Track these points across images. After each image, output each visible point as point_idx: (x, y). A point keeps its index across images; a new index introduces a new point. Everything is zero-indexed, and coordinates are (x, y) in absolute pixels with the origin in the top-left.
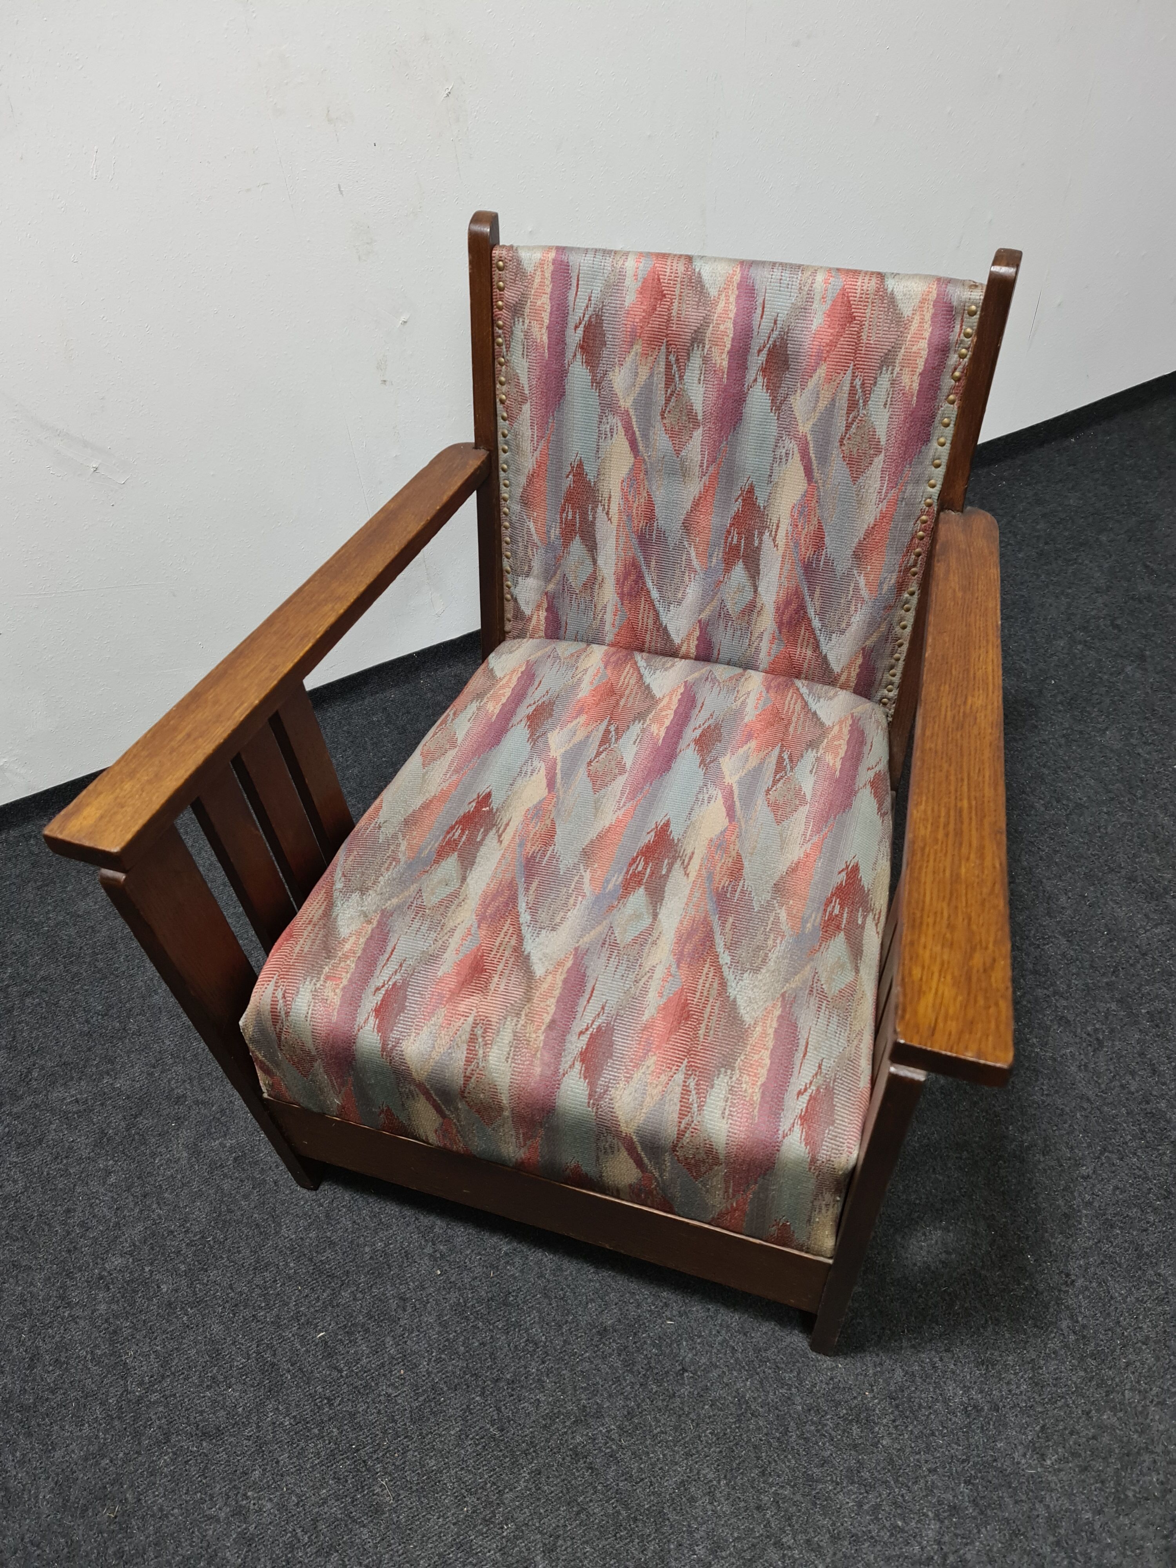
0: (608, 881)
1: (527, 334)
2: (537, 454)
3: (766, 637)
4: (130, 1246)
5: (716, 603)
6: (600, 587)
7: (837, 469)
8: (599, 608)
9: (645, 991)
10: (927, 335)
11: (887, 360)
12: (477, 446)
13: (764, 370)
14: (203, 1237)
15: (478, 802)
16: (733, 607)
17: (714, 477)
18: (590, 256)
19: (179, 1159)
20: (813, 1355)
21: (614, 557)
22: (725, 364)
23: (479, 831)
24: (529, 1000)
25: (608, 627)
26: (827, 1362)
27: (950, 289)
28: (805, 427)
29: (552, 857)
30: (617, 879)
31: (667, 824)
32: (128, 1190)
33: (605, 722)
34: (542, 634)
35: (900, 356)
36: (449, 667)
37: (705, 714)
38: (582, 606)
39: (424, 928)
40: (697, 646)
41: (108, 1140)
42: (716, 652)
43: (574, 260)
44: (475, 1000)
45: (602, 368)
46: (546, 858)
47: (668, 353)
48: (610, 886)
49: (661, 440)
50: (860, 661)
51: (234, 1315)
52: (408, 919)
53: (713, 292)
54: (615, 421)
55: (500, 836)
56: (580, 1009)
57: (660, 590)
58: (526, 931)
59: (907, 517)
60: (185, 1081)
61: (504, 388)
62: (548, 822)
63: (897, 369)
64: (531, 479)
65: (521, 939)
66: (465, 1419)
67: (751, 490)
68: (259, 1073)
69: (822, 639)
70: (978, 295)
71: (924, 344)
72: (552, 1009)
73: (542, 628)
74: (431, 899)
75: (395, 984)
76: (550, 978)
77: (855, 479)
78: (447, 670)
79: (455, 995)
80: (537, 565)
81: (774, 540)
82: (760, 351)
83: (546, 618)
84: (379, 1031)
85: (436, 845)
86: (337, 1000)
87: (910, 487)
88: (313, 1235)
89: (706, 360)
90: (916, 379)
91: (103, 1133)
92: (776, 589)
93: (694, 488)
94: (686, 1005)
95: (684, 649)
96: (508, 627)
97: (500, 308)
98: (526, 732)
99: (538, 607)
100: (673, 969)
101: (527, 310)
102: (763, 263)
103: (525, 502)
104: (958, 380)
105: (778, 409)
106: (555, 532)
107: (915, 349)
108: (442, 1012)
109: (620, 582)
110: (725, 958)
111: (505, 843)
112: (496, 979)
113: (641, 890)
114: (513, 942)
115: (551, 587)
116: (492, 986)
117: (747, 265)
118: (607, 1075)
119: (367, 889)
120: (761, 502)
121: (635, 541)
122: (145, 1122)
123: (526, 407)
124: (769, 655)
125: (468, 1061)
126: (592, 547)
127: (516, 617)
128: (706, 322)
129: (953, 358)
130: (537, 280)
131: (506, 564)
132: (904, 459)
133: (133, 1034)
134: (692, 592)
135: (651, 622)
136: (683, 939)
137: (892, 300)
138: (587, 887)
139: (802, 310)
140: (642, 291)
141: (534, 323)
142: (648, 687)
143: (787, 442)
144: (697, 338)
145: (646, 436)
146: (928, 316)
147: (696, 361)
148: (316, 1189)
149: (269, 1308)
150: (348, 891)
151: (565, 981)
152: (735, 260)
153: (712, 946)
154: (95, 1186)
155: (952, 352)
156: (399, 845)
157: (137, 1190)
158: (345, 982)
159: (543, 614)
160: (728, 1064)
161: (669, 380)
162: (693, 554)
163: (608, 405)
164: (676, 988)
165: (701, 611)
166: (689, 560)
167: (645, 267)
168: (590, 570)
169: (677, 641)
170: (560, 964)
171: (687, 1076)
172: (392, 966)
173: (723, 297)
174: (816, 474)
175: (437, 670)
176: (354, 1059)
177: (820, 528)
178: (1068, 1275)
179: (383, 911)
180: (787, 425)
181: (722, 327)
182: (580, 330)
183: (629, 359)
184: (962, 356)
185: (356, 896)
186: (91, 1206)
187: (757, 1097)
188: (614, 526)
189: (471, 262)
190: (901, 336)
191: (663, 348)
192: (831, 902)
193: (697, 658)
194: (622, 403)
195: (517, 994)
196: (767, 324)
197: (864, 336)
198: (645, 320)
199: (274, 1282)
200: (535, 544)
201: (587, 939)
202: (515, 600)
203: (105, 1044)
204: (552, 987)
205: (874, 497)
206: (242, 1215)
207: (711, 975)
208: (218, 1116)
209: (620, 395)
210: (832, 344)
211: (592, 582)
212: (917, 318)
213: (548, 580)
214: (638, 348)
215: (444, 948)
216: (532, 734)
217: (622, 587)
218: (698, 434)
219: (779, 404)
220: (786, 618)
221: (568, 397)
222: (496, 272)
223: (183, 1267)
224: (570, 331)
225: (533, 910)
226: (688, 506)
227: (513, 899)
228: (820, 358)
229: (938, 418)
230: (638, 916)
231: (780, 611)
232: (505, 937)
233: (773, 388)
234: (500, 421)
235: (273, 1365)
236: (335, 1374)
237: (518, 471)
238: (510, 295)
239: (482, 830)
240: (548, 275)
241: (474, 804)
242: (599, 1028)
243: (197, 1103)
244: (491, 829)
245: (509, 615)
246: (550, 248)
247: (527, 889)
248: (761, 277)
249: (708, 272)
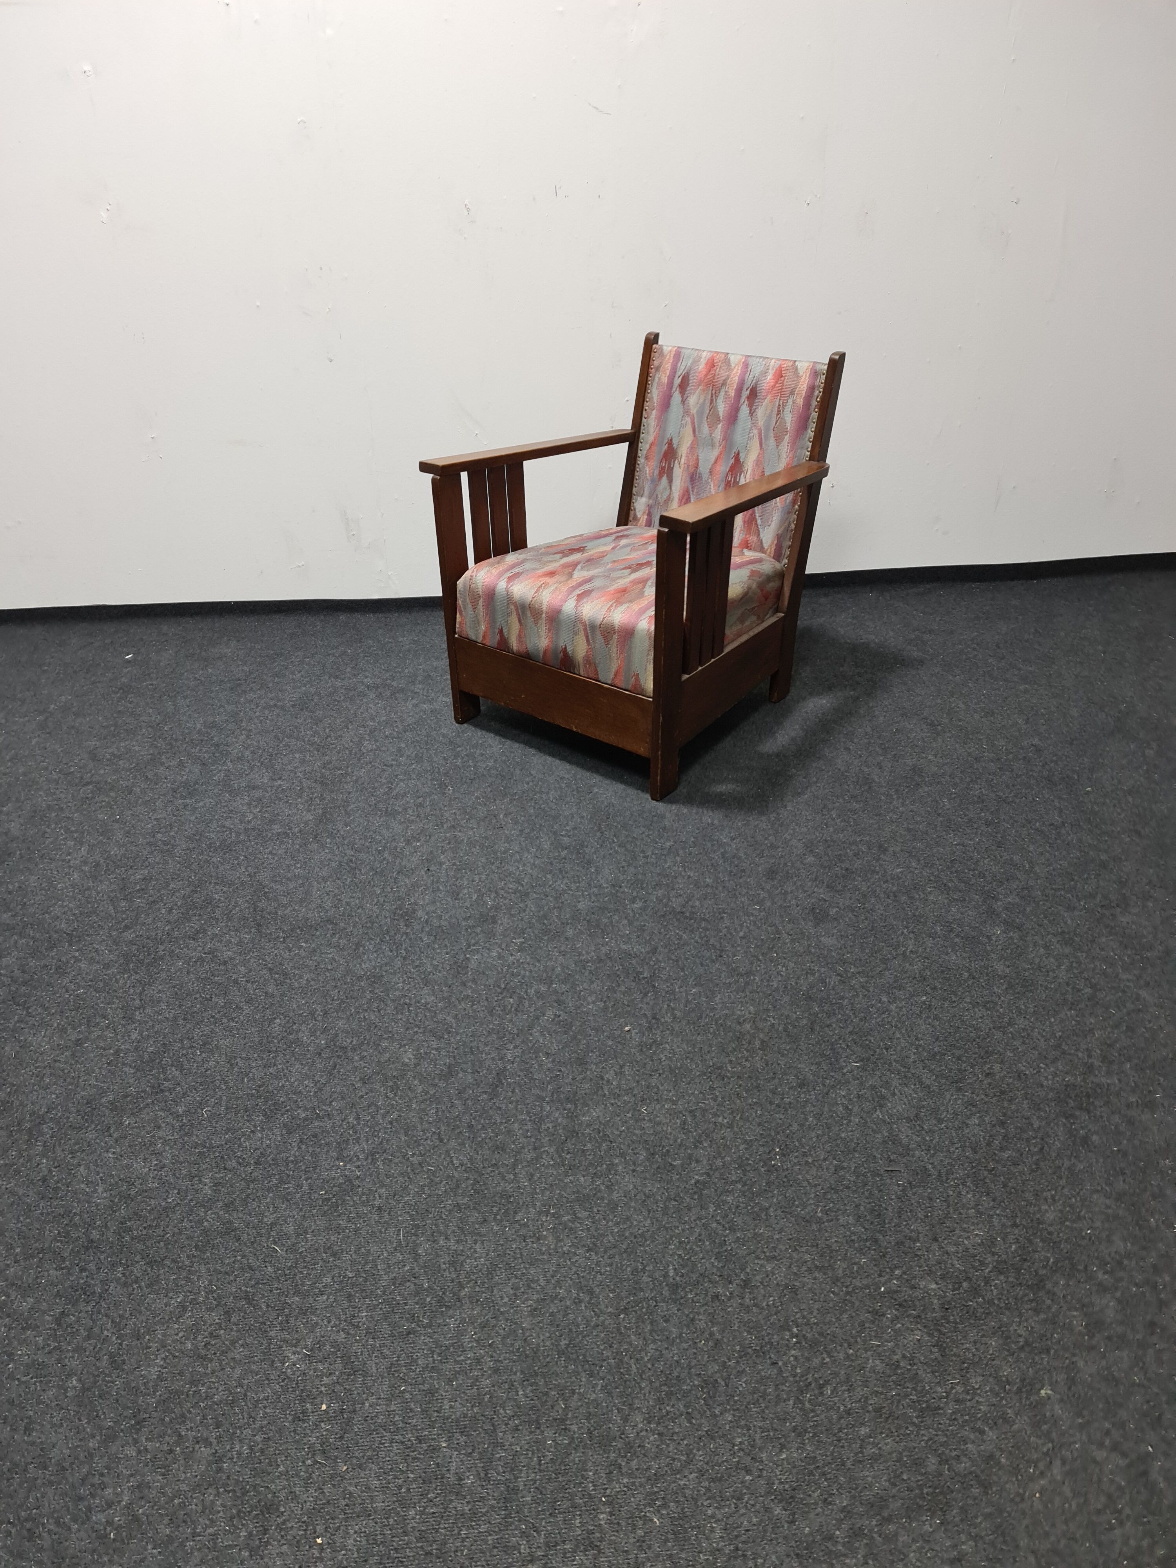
1: (660, 380)
2: (656, 434)
3: (738, 530)
6: (672, 502)
7: (772, 442)
10: (807, 382)
11: (792, 393)
13: (748, 398)
17: (725, 447)
18: (690, 351)
19: (408, 706)
20: (651, 802)
21: (679, 486)
22: (733, 395)
27: (817, 365)
28: (761, 423)
34: (644, 527)
35: (797, 391)
43: (683, 352)
45: (686, 395)
47: (712, 390)
49: (706, 429)
50: (776, 542)
52: (535, 562)
53: (733, 365)
54: (688, 419)
58: (577, 570)
63: (795, 397)
64: (651, 445)
67: (738, 454)
68: (458, 616)
69: (761, 530)
70: (826, 367)
71: (805, 386)
73: (644, 524)
77: (777, 446)
80: (647, 491)
81: (745, 478)
82: (747, 390)
83: (647, 519)
88: (454, 734)
89: (726, 392)
90: (802, 401)
93: (716, 453)
96: (630, 524)
97: (651, 369)
99: (644, 513)
101: (661, 369)
102: (753, 356)
103: (647, 458)
105: (751, 415)
106: (656, 472)
107: (803, 388)
109: (681, 500)
115: (651, 502)
117: (748, 356)
118: (582, 604)
120: (742, 460)
121: (688, 479)
123: (654, 412)
126: (670, 481)
127: (634, 518)
128: (728, 377)
129: (817, 393)
130: (668, 358)
131: (634, 490)
132: (797, 437)
137: (797, 368)
139: (764, 373)
140: (706, 364)
141: (663, 376)
143: (754, 430)
144: (724, 384)
145: (699, 427)
146: (808, 375)
147: (722, 393)
148: (462, 724)
152: (744, 355)
155: (815, 390)
159: (646, 517)
161: (712, 401)
162: (712, 486)
163: (687, 412)
166: (710, 489)
167: (709, 355)
168: (669, 493)
173: (736, 368)
174: (764, 445)
176: (493, 594)
177: (763, 472)
180: (755, 425)
181: (734, 380)
182: (680, 379)
183: (697, 392)
184: (821, 394)
188: (681, 470)
189: (644, 351)
190: (798, 383)
191: (711, 388)
194: (692, 411)
196: (751, 377)
197: (785, 383)
198: (706, 376)
200: (648, 479)
202: (635, 509)
205: (784, 456)
206: (428, 724)
209: (692, 407)
210: (773, 387)
211: (669, 499)
212: (804, 376)
213: (650, 498)
214: (701, 387)
218: (720, 426)
219: (752, 413)
220: (747, 519)
221: (671, 408)
222: (653, 354)
224: (676, 379)
225: (583, 567)
226: (713, 460)
228: (769, 393)
229: (810, 419)
233: (750, 405)
234: (643, 419)
237: (646, 442)
238: (656, 363)
240: (673, 357)
245: (631, 518)
246: (676, 346)
247: (585, 564)
248: (751, 361)
249: (734, 359)
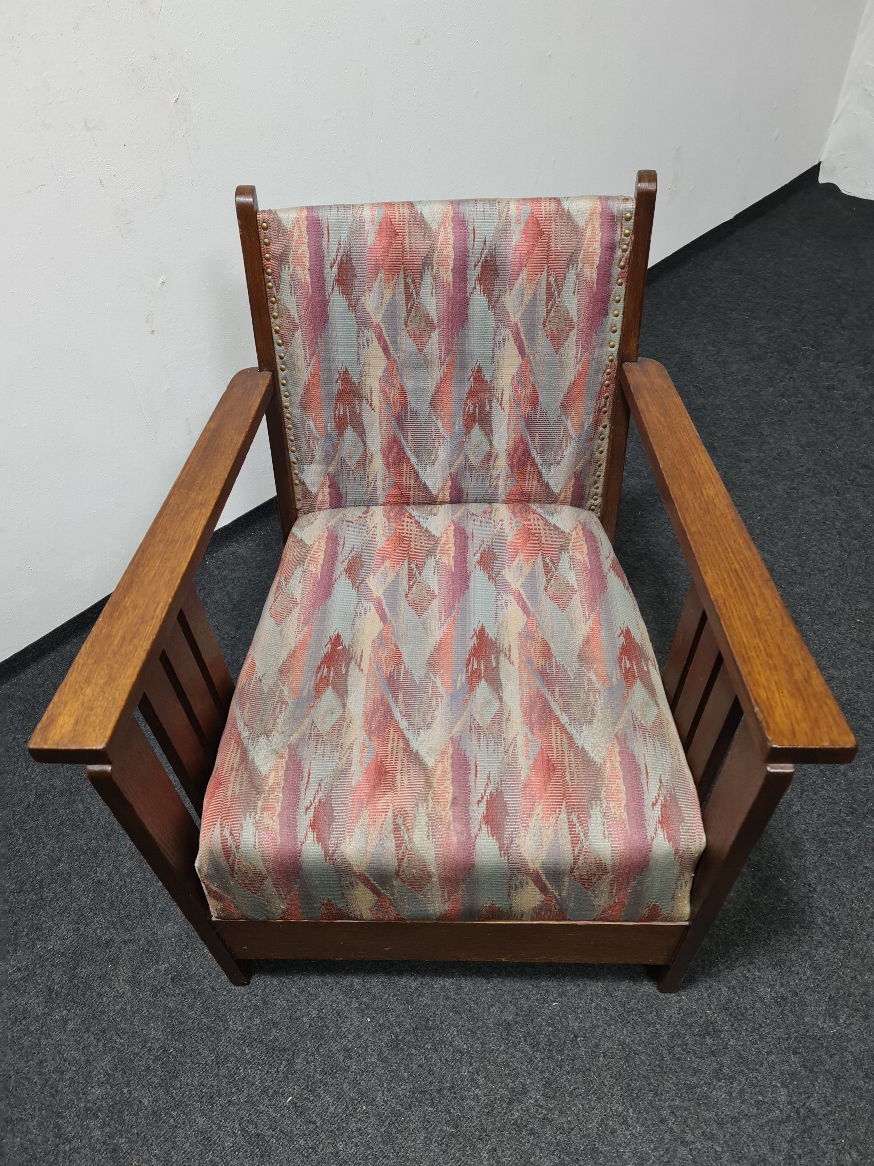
0: (455, 681)
1: (293, 276)
2: (311, 368)
3: (502, 477)
4: (105, 1076)
5: (462, 458)
6: (371, 461)
7: (543, 344)
8: (371, 478)
9: (515, 757)
10: (598, 238)
11: (572, 260)
12: (261, 368)
13: (480, 279)
14: (164, 1051)
15: (332, 644)
16: (475, 460)
17: (450, 365)
18: (334, 211)
19: (124, 993)
20: (662, 996)
21: (379, 437)
22: (451, 278)
23: (341, 665)
24: (430, 786)
25: (379, 491)
26: (673, 997)
27: (610, 203)
28: (515, 318)
29: (406, 673)
30: (462, 678)
31: (483, 629)
32: (87, 1030)
33: (406, 563)
34: (328, 506)
35: (581, 256)
36: (226, 547)
37: (477, 543)
38: (358, 479)
39: (328, 751)
40: (450, 494)
41: (56, 994)
42: (465, 495)
43: (322, 215)
44: (388, 797)
45: (355, 295)
46: (402, 675)
47: (406, 276)
48: (459, 684)
49: (407, 343)
50: (573, 482)
51: (212, 1105)
52: (312, 747)
53: (434, 226)
54: (370, 334)
55: (359, 666)
56: (472, 784)
57: (417, 456)
58: (409, 734)
59: (597, 371)
60: (108, 928)
61: (278, 321)
62: (392, 647)
63: (580, 266)
64: (307, 388)
65: (406, 742)
66: (425, 1128)
67: (479, 371)
68: (210, 901)
69: (543, 471)
70: (631, 205)
71: (597, 245)
72: (450, 789)
73: (328, 501)
74: (325, 726)
75: (320, 801)
76: (440, 765)
77: (557, 350)
78: (225, 550)
79: (372, 796)
80: (318, 453)
81: (501, 404)
82: (475, 266)
83: (330, 493)
84: (318, 842)
85: (312, 684)
86: (277, 826)
87: (597, 350)
88: (257, 1021)
90: (595, 271)
91: (50, 990)
92: (505, 440)
93: (436, 375)
94: (549, 761)
95: (440, 498)
96: (299, 505)
97: (268, 259)
98: (349, 582)
99: (322, 486)
100: (530, 736)
101: (291, 259)
102: (468, 201)
103: (304, 406)
104: (623, 268)
105: (494, 307)
106: (331, 426)
107: (591, 249)
108: (366, 813)
109: (386, 456)
110: (564, 719)
111: (366, 670)
112: (399, 777)
113: (483, 683)
114: (401, 745)
115: (332, 469)
116: (398, 783)
117: (457, 203)
118: (508, 829)
119: (270, 731)
120: (488, 378)
121: (394, 422)
122: (84, 971)
123: (298, 334)
124: (505, 489)
125: (398, 846)
126: (361, 432)
127: (305, 497)
128: (432, 249)
129: (619, 253)
130: (296, 234)
131: (292, 457)
132: (591, 330)
133: (51, 901)
134: (442, 453)
135: (412, 481)
136: (528, 711)
137: (570, 217)
138: (441, 690)
139: (504, 231)
140: (379, 232)
141: (298, 268)
142: (427, 530)
143: (503, 330)
144: (427, 262)
145: (394, 342)
146: (597, 225)
147: (428, 280)
148: (248, 984)
149: (240, 1090)
150: (254, 737)
151: (453, 765)
152: (446, 201)
153: (551, 711)
154: (56, 1036)
155: (617, 248)
156: (282, 691)
157: (96, 1029)
158: (279, 809)
159: (327, 490)
160: (595, 797)
161: (408, 296)
162: (440, 425)
163: (363, 323)
164: (537, 750)
165: (451, 466)
166: (437, 430)
167: (379, 214)
168: (361, 450)
169: (434, 492)
170: (444, 753)
171: (569, 814)
172: (313, 787)
173: (442, 229)
174: (528, 351)
175: (217, 551)
176: (301, 868)
177: (534, 390)
178: (810, 885)
179: (289, 746)
180: (501, 319)
181: (445, 252)
182: (335, 268)
183: (376, 285)
184: (624, 251)
185: (263, 739)
186: (59, 1053)
187: (625, 816)
188: (377, 414)
189: (241, 226)
190: (580, 241)
191: (401, 274)
192: (622, 660)
193: (451, 502)
194: (373, 319)
195: (419, 784)
196: (478, 245)
197: (553, 245)
198: (385, 253)
199: (237, 1069)
200: (315, 438)
201: (457, 729)
202: (303, 484)
203: (28, 916)
204: (444, 772)
205: (572, 361)
206: (193, 1023)
207: (559, 733)
208: (146, 948)
209: (372, 314)
210: (529, 254)
211: (364, 459)
212: (590, 227)
213: (328, 463)
214: (381, 276)
215: (349, 762)
216: (354, 583)
217: (387, 459)
218: (435, 335)
219: (494, 303)
220: (515, 460)
221: (331, 321)
222: (262, 232)
223: (156, 1080)
224: (327, 270)
225: (407, 716)
226: (433, 389)
227: (388, 711)
228: (522, 265)
229: (612, 297)
230: (488, 703)
231: (510, 456)
232: (393, 743)
233: (488, 292)
234: (277, 347)
235: (258, 1135)
236: (311, 1126)
237: (295, 383)
238: (275, 248)
239: (344, 664)
240: (304, 229)
241: (329, 646)
242: (491, 794)
243: (125, 942)
244: (350, 662)
245: (298, 496)
246: (301, 209)
247: (396, 702)
248: (468, 211)
249: (428, 212)
